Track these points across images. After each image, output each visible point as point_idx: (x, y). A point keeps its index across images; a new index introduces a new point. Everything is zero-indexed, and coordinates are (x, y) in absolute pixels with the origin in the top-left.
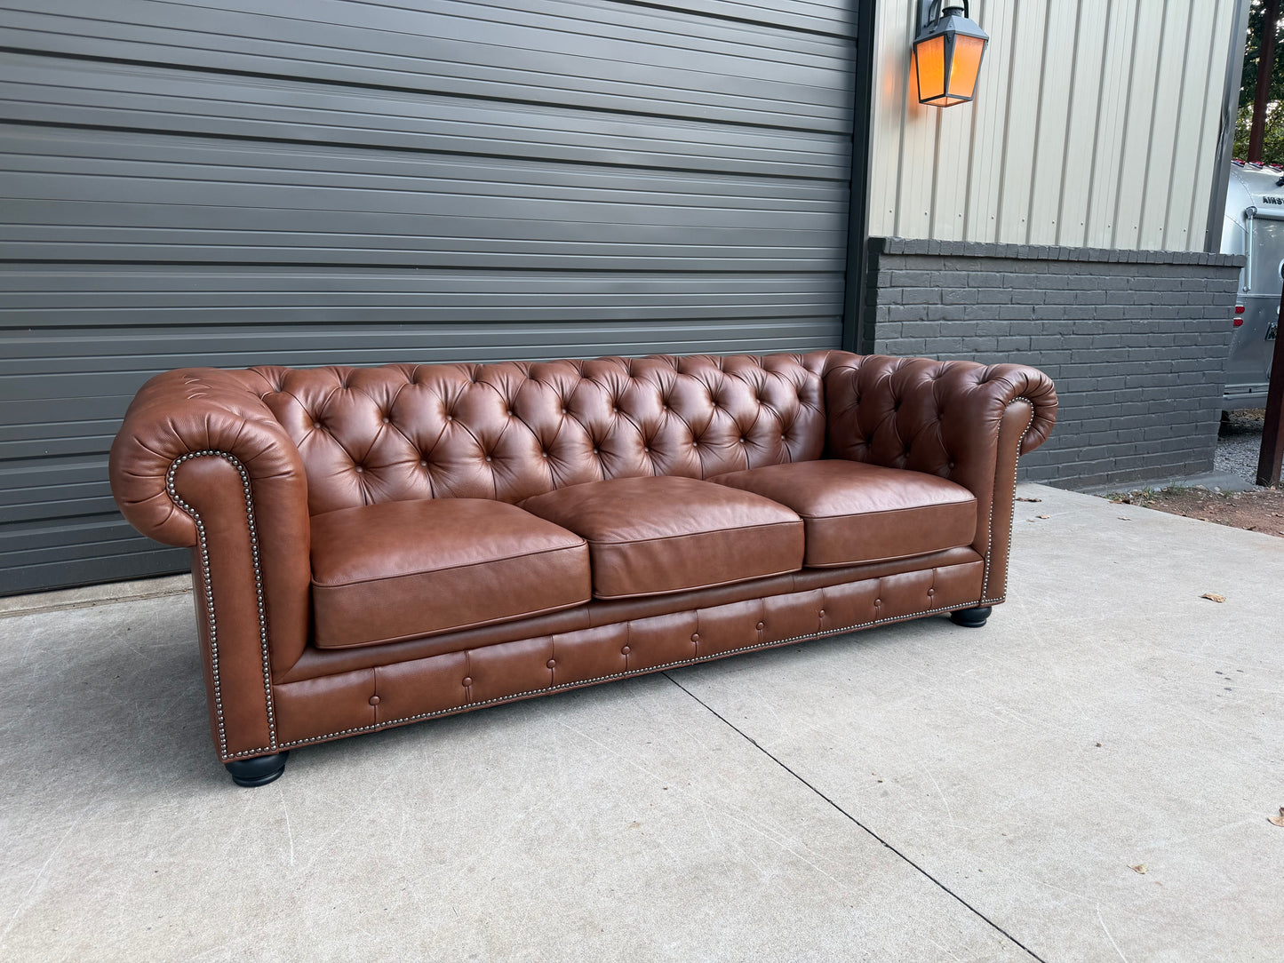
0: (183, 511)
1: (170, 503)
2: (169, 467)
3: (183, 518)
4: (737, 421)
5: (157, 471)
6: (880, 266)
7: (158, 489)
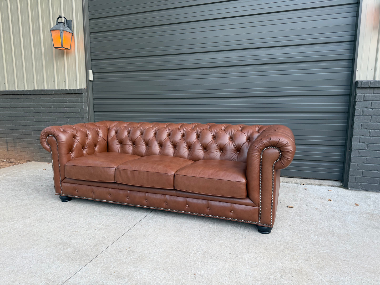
0: (48, 146)
1: (46, 144)
2: (46, 137)
3: (48, 147)
4: (218, 145)
5: (44, 138)
6: (357, 93)
7: (44, 141)
